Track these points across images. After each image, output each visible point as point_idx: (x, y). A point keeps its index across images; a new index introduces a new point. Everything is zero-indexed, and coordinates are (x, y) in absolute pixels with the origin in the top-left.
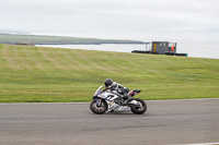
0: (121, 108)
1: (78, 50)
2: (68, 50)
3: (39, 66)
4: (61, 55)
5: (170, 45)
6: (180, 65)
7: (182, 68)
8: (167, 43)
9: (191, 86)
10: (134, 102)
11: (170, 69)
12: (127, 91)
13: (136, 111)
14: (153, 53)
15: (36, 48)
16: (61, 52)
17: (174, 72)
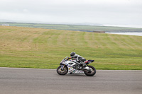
0: (77, 72)
1: (134, 36)
2: (127, 36)
3: (109, 46)
4: (123, 39)
10: (87, 68)
12: (83, 61)
13: (89, 74)
15: (107, 35)
16: (123, 37)
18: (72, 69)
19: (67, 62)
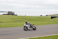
0: (31, 29)
5: (13, 12)
6: (15, 18)
7: (16, 19)
8: (12, 12)
9: (18, 23)
11: (13, 19)
14: (8, 15)
17: (13, 20)
18: (29, 28)
19: (27, 26)
